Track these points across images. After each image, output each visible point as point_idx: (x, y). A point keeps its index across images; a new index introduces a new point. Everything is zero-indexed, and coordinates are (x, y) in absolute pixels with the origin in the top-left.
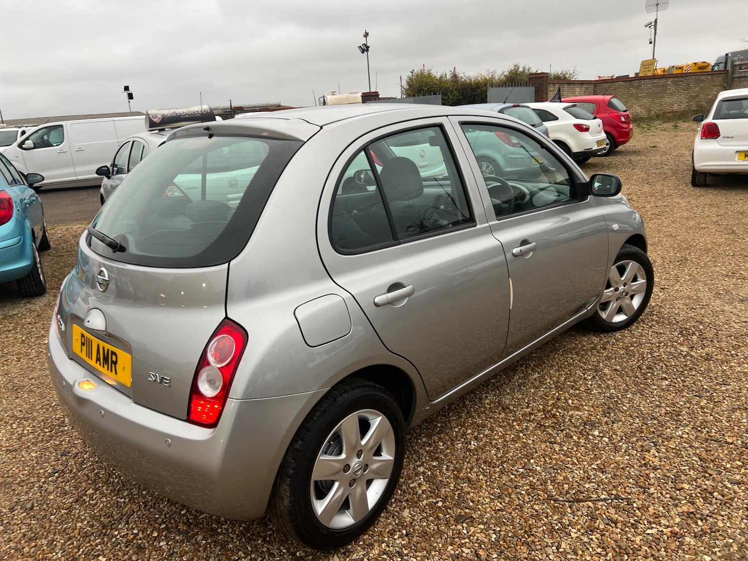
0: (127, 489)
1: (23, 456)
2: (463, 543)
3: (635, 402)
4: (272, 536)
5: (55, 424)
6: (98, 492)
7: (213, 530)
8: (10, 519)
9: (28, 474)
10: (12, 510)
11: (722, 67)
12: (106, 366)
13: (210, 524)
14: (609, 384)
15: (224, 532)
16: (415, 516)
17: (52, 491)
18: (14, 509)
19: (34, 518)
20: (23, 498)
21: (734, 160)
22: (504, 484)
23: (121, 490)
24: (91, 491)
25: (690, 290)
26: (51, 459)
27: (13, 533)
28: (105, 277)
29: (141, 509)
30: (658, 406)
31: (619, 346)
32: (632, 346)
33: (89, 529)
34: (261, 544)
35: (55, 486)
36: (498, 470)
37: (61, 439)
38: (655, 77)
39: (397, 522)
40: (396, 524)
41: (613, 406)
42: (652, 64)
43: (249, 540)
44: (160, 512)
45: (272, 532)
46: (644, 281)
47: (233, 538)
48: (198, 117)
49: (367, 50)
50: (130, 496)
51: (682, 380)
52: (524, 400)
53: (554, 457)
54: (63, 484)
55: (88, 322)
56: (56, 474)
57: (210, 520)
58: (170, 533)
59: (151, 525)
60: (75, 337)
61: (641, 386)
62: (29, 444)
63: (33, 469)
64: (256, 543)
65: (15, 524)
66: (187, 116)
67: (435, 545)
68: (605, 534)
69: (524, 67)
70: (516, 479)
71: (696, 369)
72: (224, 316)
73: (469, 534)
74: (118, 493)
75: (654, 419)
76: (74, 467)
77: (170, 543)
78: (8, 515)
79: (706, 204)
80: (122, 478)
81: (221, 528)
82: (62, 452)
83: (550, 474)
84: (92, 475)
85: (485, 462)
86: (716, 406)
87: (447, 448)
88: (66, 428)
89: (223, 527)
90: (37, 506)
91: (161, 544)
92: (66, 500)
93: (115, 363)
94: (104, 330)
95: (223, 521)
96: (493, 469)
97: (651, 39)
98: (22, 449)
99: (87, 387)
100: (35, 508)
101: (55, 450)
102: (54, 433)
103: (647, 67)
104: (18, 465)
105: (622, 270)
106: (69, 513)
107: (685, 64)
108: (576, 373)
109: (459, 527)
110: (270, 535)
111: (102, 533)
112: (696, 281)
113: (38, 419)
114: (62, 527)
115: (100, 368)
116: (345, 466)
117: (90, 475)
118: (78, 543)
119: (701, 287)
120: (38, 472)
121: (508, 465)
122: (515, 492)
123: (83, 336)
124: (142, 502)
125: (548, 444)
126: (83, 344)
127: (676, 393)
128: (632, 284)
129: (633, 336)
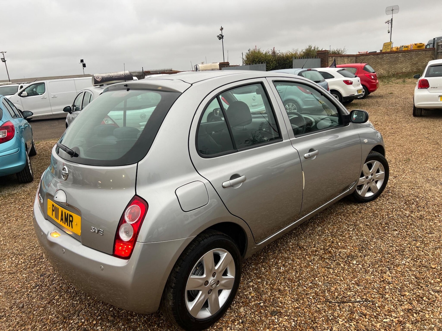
0: (78, 296)
1: (18, 276)
2: (275, 328)
3: (378, 244)
4: (163, 323)
5: (37, 257)
6: (61, 297)
7: (128, 320)
8: (10, 313)
9: (21, 287)
10: (11, 308)
11: (431, 46)
12: (66, 223)
13: (127, 316)
14: (362, 233)
15: (135, 321)
16: (247, 311)
17: (35, 297)
18: (13, 307)
19: (24, 312)
20: (18, 301)
21: (438, 101)
22: (300, 293)
23: (75, 297)
24: (57, 297)
25: (411, 178)
26: (34, 278)
27: (12, 321)
28: (66, 171)
29: (86, 308)
30: (391, 246)
31: (369, 211)
32: (376, 211)
33: (56, 319)
34: (157, 328)
35: (36, 294)
36: (296, 284)
37: (40, 266)
38: (392, 52)
39: (237, 315)
40: (236, 316)
41: (365, 246)
42: (389, 45)
43: (150, 326)
44: (98, 309)
45: (163, 321)
46: (383, 172)
47: (140, 325)
48: (123, 78)
49: (222, 38)
50: (80, 300)
51: (406, 231)
52: (313, 243)
53: (330, 276)
54: (41, 293)
55: (56, 197)
56: (37, 287)
57: (127, 314)
58: (103, 321)
59: (92, 317)
60: (49, 207)
61: (382, 234)
62: (22, 270)
63: (24, 284)
64: (153, 327)
65: (13, 316)
66: (116, 77)
67: (259, 328)
68: (359, 322)
69: (315, 47)
70: (307, 290)
71: (414, 224)
72: (135, 194)
73: (279, 322)
74: (73, 298)
75: (389, 253)
76: (48, 283)
77: (103, 327)
78: (9, 311)
79: (421, 127)
80: (75, 289)
81: (133, 319)
82: (41, 274)
83: (327, 286)
84: (58, 288)
85: (289, 280)
86: (425, 246)
87: (266, 272)
88: (43, 260)
89: (134, 318)
90: (26, 306)
91: (98, 328)
92: (42, 302)
93: (72, 221)
94: (66, 202)
95: (134, 314)
96: (293, 284)
97: (389, 30)
98: (18, 272)
99: (55, 235)
100: (24, 307)
101: (37, 273)
102: (37, 263)
103: (387, 46)
104: (15, 282)
105: (370, 166)
106: (45, 310)
107: (409, 45)
108: (343, 227)
109: (273, 318)
110: (162, 323)
111: (64, 321)
112: (415, 173)
113: (27, 255)
114: (40, 318)
115: (63, 225)
116: (205, 282)
117: (57, 287)
118: (49, 327)
119: (418, 176)
120: (27, 286)
121: (302, 281)
122: (306, 297)
123: (53, 206)
124: (87, 303)
125: (326, 269)
126: (53, 211)
127: (402, 239)
128: (376, 174)
129: (377, 205)
